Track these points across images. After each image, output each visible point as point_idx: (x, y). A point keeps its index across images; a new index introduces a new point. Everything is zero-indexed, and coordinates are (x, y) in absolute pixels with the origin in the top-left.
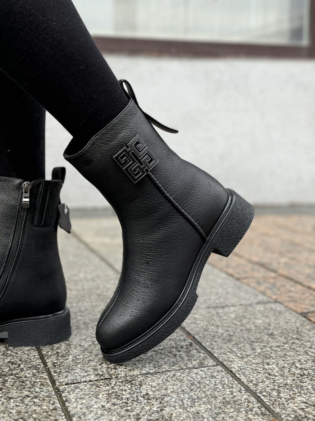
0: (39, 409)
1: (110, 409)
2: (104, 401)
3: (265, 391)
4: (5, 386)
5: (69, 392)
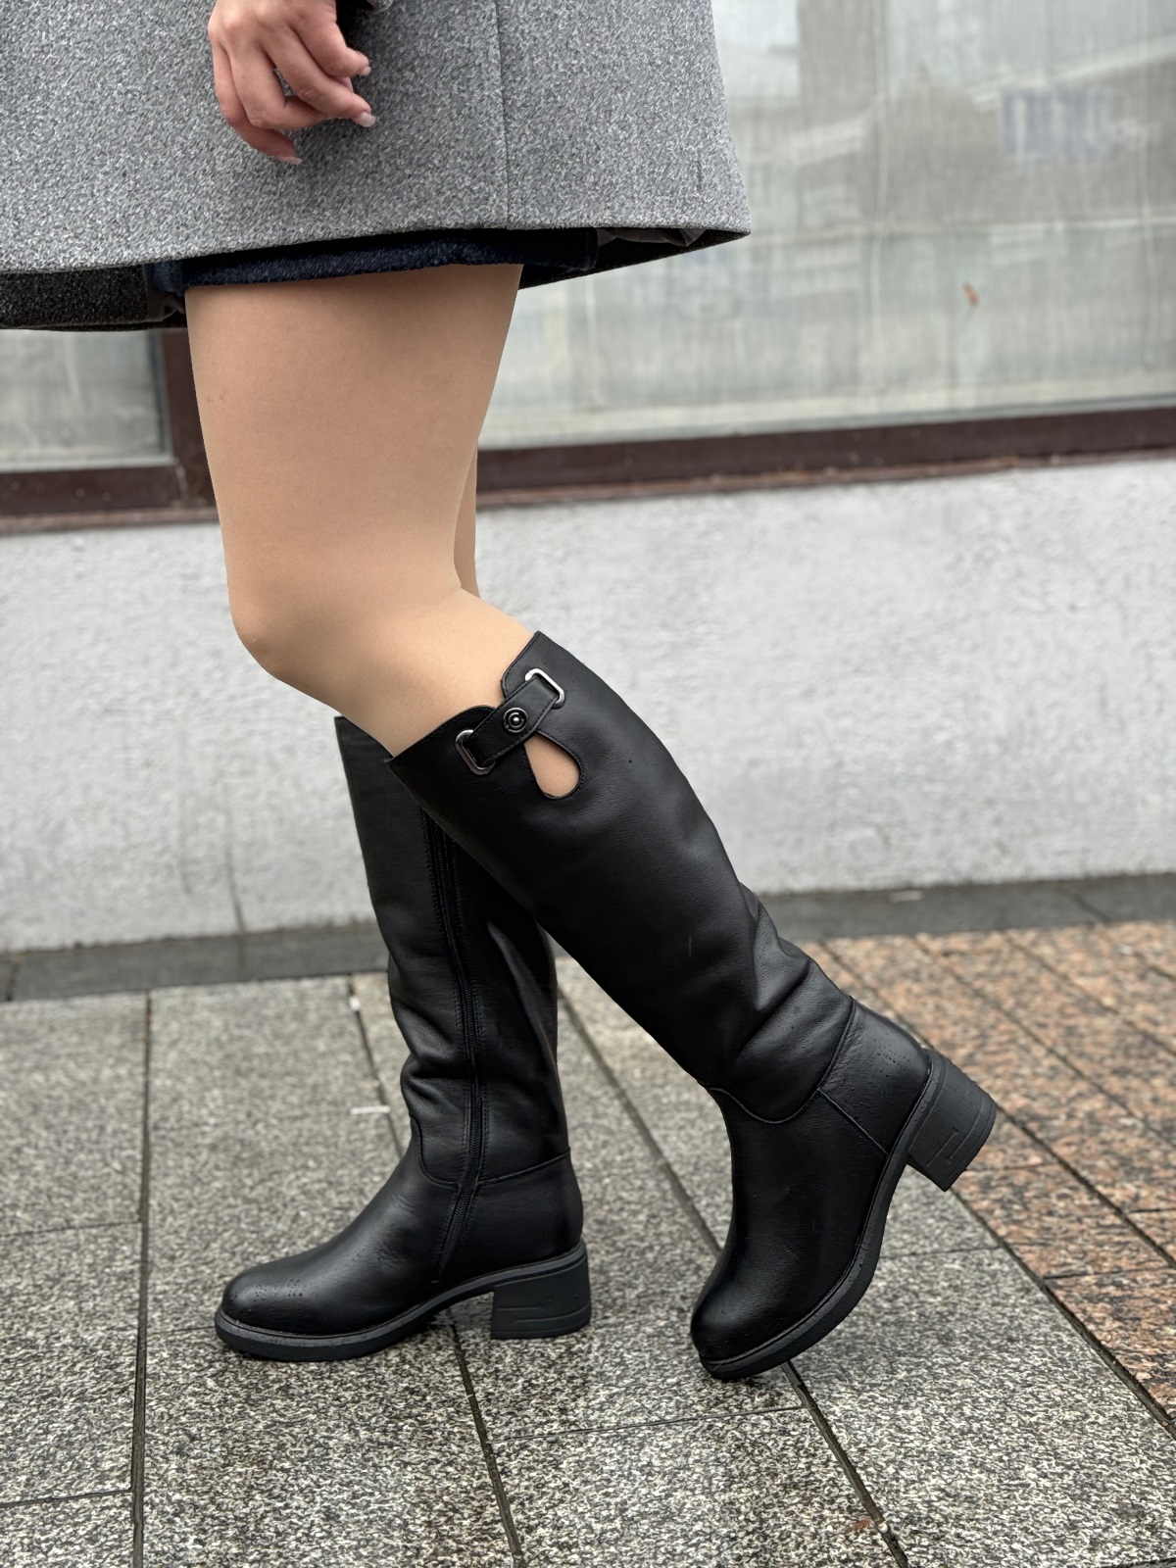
0: (454, 1486)
1: (577, 1490)
2: (569, 1476)
3: (875, 1464)
4: (398, 1439)
5: (508, 1455)
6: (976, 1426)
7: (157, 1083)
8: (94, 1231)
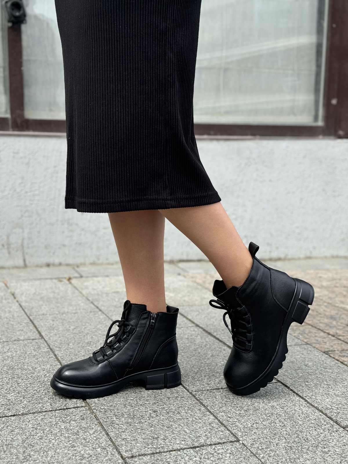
0: (187, 403)
2: (221, 400)
3: (308, 396)
5: (199, 395)
6: (330, 387)
7: (23, 304)
8: (29, 341)
